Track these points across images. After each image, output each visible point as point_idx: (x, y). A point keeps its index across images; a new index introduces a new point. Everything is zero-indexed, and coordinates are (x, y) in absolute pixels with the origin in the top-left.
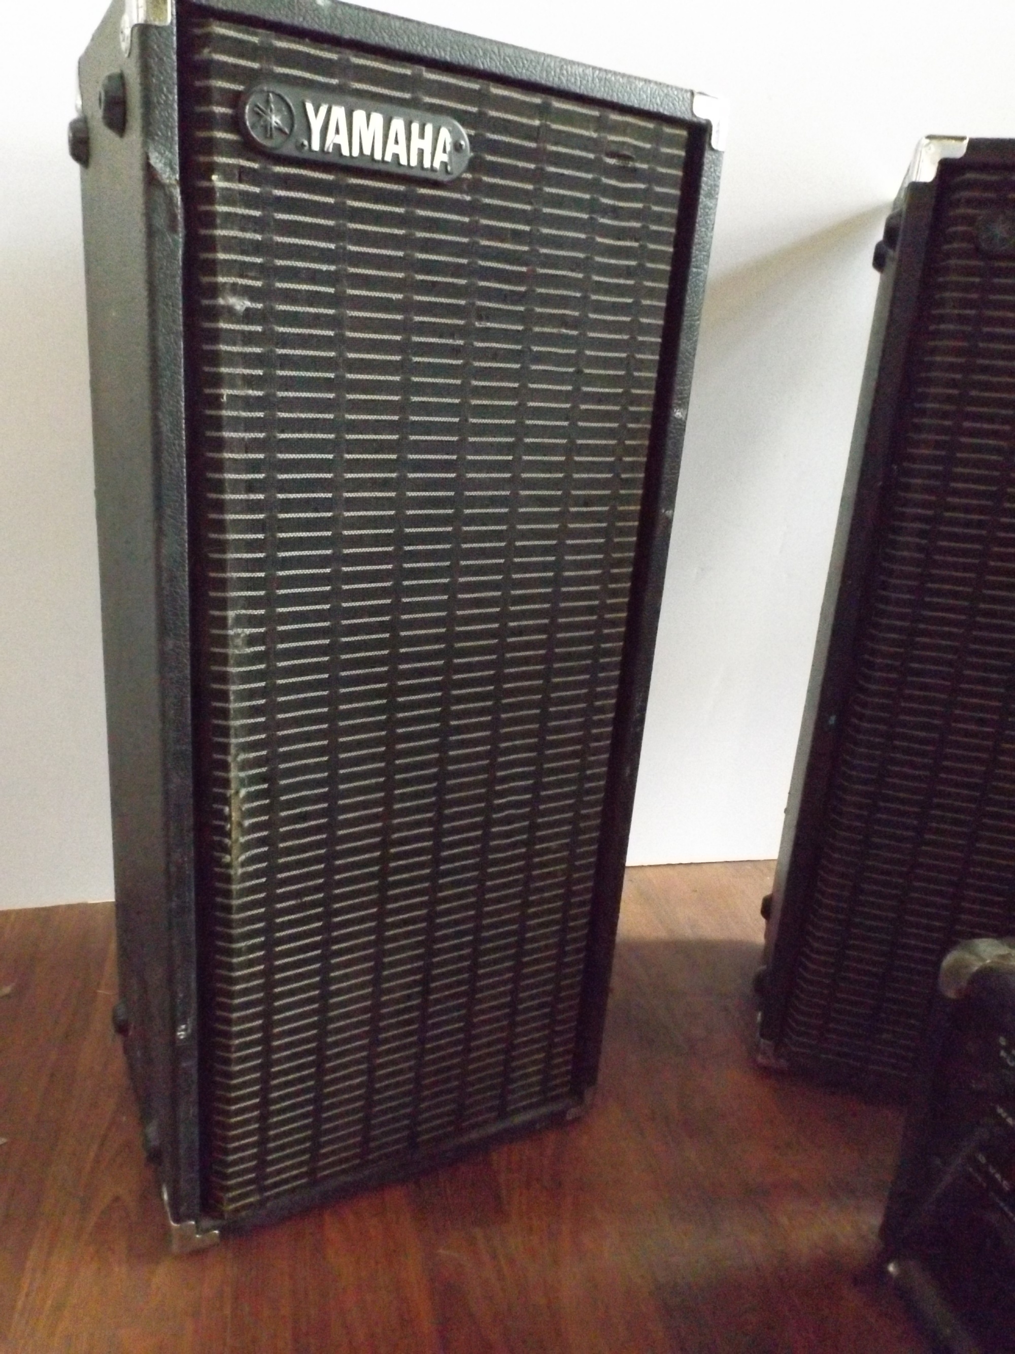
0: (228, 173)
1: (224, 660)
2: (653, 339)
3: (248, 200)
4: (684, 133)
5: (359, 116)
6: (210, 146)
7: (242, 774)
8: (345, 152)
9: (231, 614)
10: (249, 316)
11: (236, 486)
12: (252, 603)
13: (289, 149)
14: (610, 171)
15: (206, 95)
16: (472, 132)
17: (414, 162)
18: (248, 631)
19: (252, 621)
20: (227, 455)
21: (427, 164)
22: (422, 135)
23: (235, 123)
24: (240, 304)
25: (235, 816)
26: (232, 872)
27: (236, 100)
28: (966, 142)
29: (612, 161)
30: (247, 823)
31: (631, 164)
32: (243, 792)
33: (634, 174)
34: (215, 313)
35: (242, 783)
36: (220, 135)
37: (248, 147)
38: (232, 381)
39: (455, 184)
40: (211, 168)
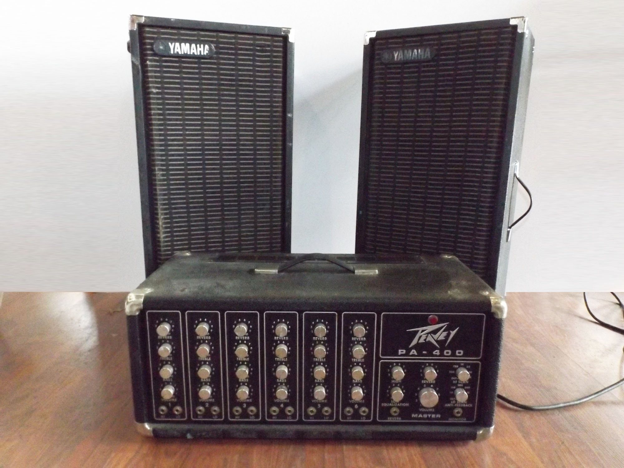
0: (151, 61)
1: (155, 180)
2: (279, 95)
3: (156, 66)
4: (281, 39)
5: (183, 44)
6: (146, 55)
7: (162, 212)
8: (180, 53)
9: (157, 168)
10: (157, 93)
11: (156, 135)
12: (162, 165)
13: (166, 54)
14: (258, 51)
15: (145, 44)
16: (215, 45)
17: (199, 54)
18: (161, 173)
19: (163, 170)
20: (154, 127)
21: (202, 54)
22: (200, 47)
23: (152, 49)
24: (154, 91)
25: (160, 223)
26: (161, 240)
27: (152, 44)
28: (375, 32)
29: (258, 48)
30: (164, 226)
31: (264, 48)
32: (162, 217)
33: (266, 51)
34: (149, 93)
35: (162, 214)
36: (148, 52)
37: (155, 55)
38: (154, 109)
39: (211, 58)
40: (147, 60)
